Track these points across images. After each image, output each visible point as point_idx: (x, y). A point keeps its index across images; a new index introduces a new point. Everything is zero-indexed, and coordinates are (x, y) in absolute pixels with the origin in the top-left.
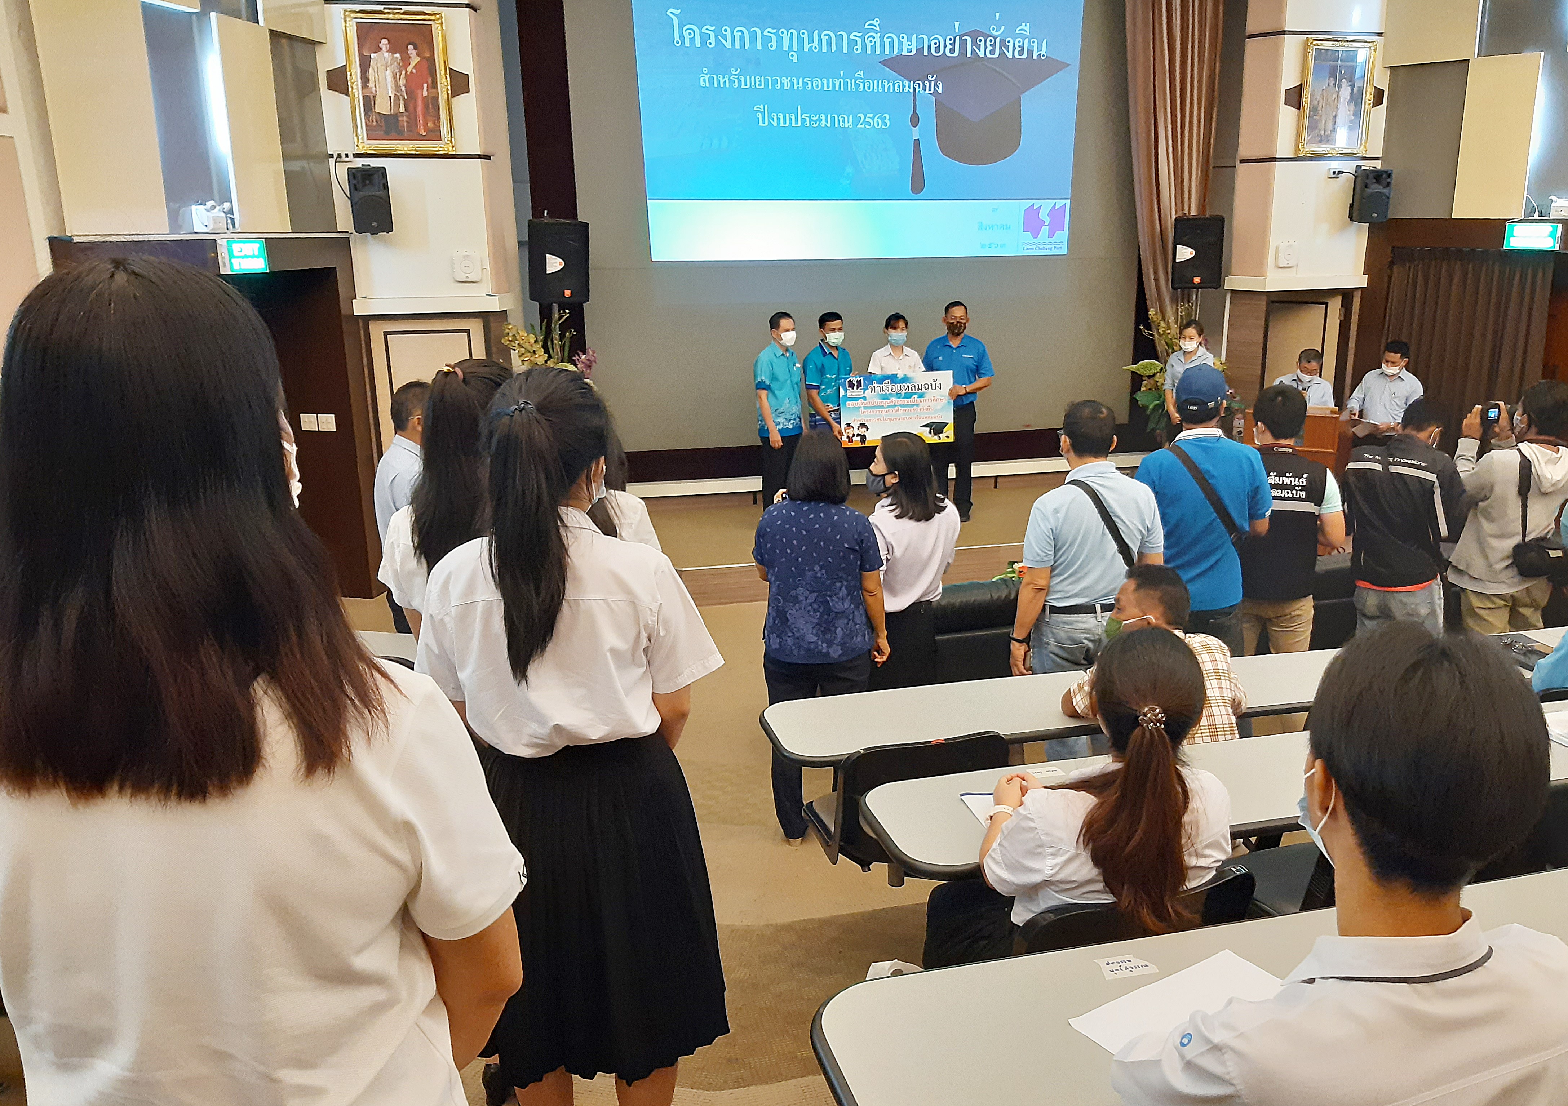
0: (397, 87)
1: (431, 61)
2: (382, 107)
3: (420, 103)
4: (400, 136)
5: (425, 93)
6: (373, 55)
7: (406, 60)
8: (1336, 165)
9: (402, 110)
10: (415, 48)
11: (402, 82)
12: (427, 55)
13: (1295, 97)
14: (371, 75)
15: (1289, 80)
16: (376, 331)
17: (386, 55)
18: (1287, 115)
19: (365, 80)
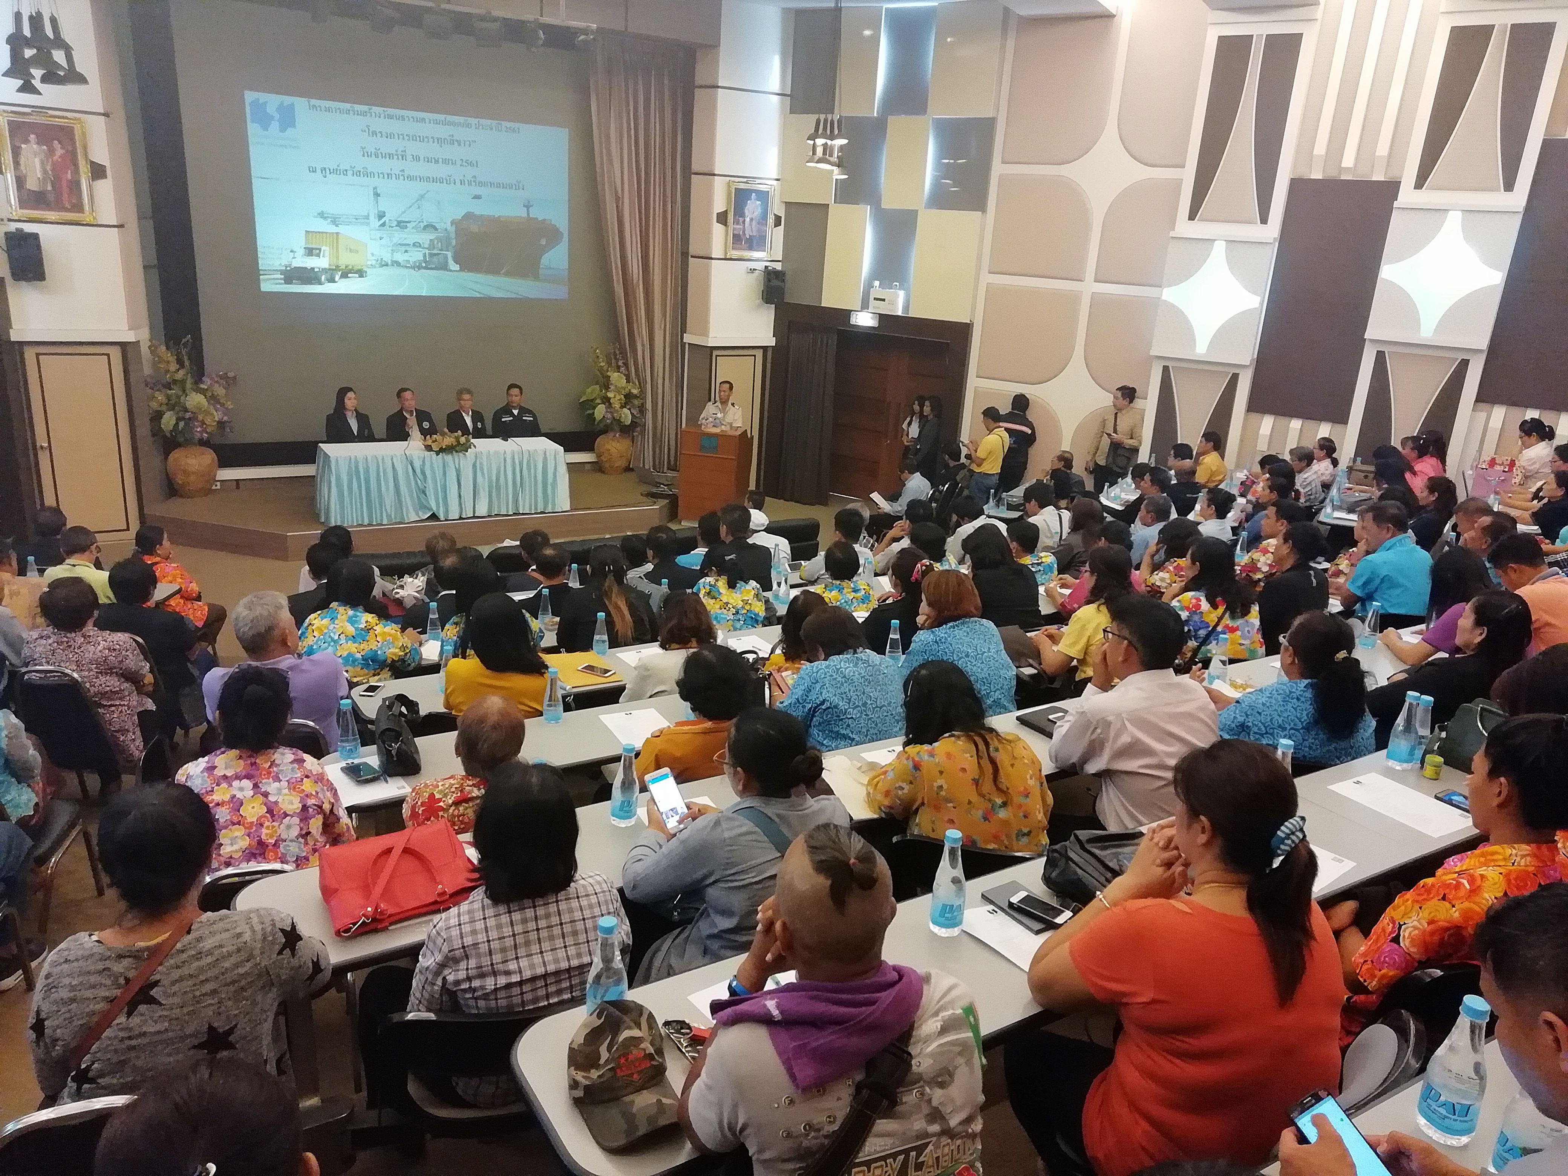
0: (45, 172)
1: (74, 153)
2: (32, 184)
3: (64, 185)
4: (48, 207)
5: (69, 177)
6: (23, 146)
7: (51, 151)
8: (752, 265)
9: (49, 188)
10: (60, 143)
11: (48, 168)
12: (70, 149)
13: (722, 218)
14: (22, 160)
15: (719, 206)
16: (29, 355)
17: (35, 146)
18: (718, 230)
19: (17, 163)
